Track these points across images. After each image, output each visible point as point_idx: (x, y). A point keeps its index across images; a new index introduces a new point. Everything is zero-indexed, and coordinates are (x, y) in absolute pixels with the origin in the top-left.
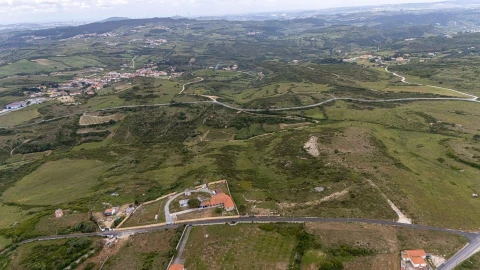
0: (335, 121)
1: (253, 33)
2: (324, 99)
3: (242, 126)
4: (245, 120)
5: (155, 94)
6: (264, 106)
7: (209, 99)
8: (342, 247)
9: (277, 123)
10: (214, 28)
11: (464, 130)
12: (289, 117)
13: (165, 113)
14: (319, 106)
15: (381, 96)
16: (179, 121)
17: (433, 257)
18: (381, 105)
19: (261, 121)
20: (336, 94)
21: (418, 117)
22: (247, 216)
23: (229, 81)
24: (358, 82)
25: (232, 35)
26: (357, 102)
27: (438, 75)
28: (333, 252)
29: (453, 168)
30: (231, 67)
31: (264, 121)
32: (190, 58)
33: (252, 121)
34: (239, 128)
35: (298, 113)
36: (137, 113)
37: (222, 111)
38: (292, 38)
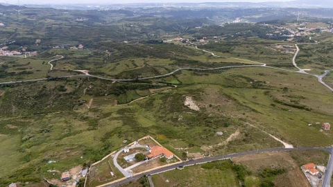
0: (188, 85)
1: (81, 20)
2: (173, 70)
3: (120, 93)
4: (121, 88)
5: (27, 70)
6: (133, 76)
7: (82, 73)
8: (265, 170)
9: (147, 89)
10: (46, 15)
11: (272, 85)
12: (154, 84)
13: (45, 87)
14: (172, 75)
15: (210, 66)
16: (61, 93)
17: (318, 167)
18: (212, 72)
19: (134, 88)
20: (179, 65)
21: (240, 78)
22: (188, 160)
23: (86, 58)
24: (189, 57)
25: (62, 20)
26: (196, 70)
27: (235, 51)
28: (261, 175)
29: (284, 110)
30: (77, 46)
31: (136, 88)
32: (35, 39)
33: (127, 88)
34: (118, 95)
35: (160, 80)
36: (16, 89)
37: (98, 82)
38: (114, 24)
